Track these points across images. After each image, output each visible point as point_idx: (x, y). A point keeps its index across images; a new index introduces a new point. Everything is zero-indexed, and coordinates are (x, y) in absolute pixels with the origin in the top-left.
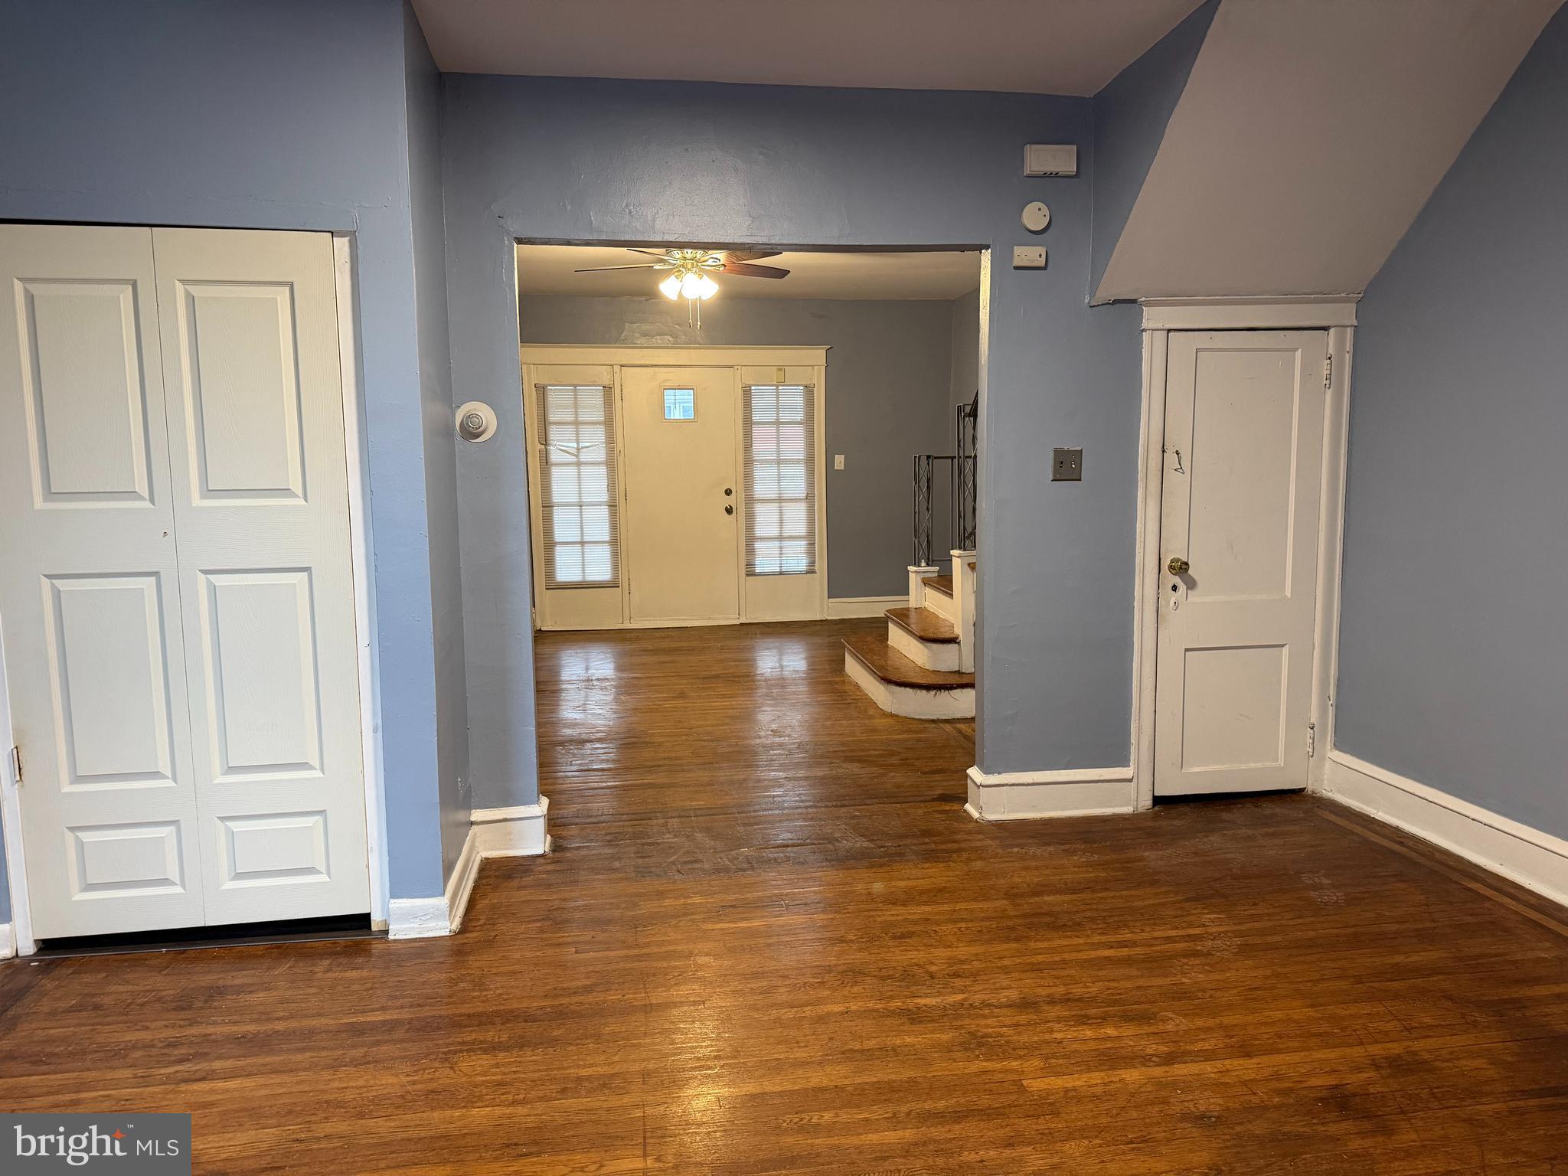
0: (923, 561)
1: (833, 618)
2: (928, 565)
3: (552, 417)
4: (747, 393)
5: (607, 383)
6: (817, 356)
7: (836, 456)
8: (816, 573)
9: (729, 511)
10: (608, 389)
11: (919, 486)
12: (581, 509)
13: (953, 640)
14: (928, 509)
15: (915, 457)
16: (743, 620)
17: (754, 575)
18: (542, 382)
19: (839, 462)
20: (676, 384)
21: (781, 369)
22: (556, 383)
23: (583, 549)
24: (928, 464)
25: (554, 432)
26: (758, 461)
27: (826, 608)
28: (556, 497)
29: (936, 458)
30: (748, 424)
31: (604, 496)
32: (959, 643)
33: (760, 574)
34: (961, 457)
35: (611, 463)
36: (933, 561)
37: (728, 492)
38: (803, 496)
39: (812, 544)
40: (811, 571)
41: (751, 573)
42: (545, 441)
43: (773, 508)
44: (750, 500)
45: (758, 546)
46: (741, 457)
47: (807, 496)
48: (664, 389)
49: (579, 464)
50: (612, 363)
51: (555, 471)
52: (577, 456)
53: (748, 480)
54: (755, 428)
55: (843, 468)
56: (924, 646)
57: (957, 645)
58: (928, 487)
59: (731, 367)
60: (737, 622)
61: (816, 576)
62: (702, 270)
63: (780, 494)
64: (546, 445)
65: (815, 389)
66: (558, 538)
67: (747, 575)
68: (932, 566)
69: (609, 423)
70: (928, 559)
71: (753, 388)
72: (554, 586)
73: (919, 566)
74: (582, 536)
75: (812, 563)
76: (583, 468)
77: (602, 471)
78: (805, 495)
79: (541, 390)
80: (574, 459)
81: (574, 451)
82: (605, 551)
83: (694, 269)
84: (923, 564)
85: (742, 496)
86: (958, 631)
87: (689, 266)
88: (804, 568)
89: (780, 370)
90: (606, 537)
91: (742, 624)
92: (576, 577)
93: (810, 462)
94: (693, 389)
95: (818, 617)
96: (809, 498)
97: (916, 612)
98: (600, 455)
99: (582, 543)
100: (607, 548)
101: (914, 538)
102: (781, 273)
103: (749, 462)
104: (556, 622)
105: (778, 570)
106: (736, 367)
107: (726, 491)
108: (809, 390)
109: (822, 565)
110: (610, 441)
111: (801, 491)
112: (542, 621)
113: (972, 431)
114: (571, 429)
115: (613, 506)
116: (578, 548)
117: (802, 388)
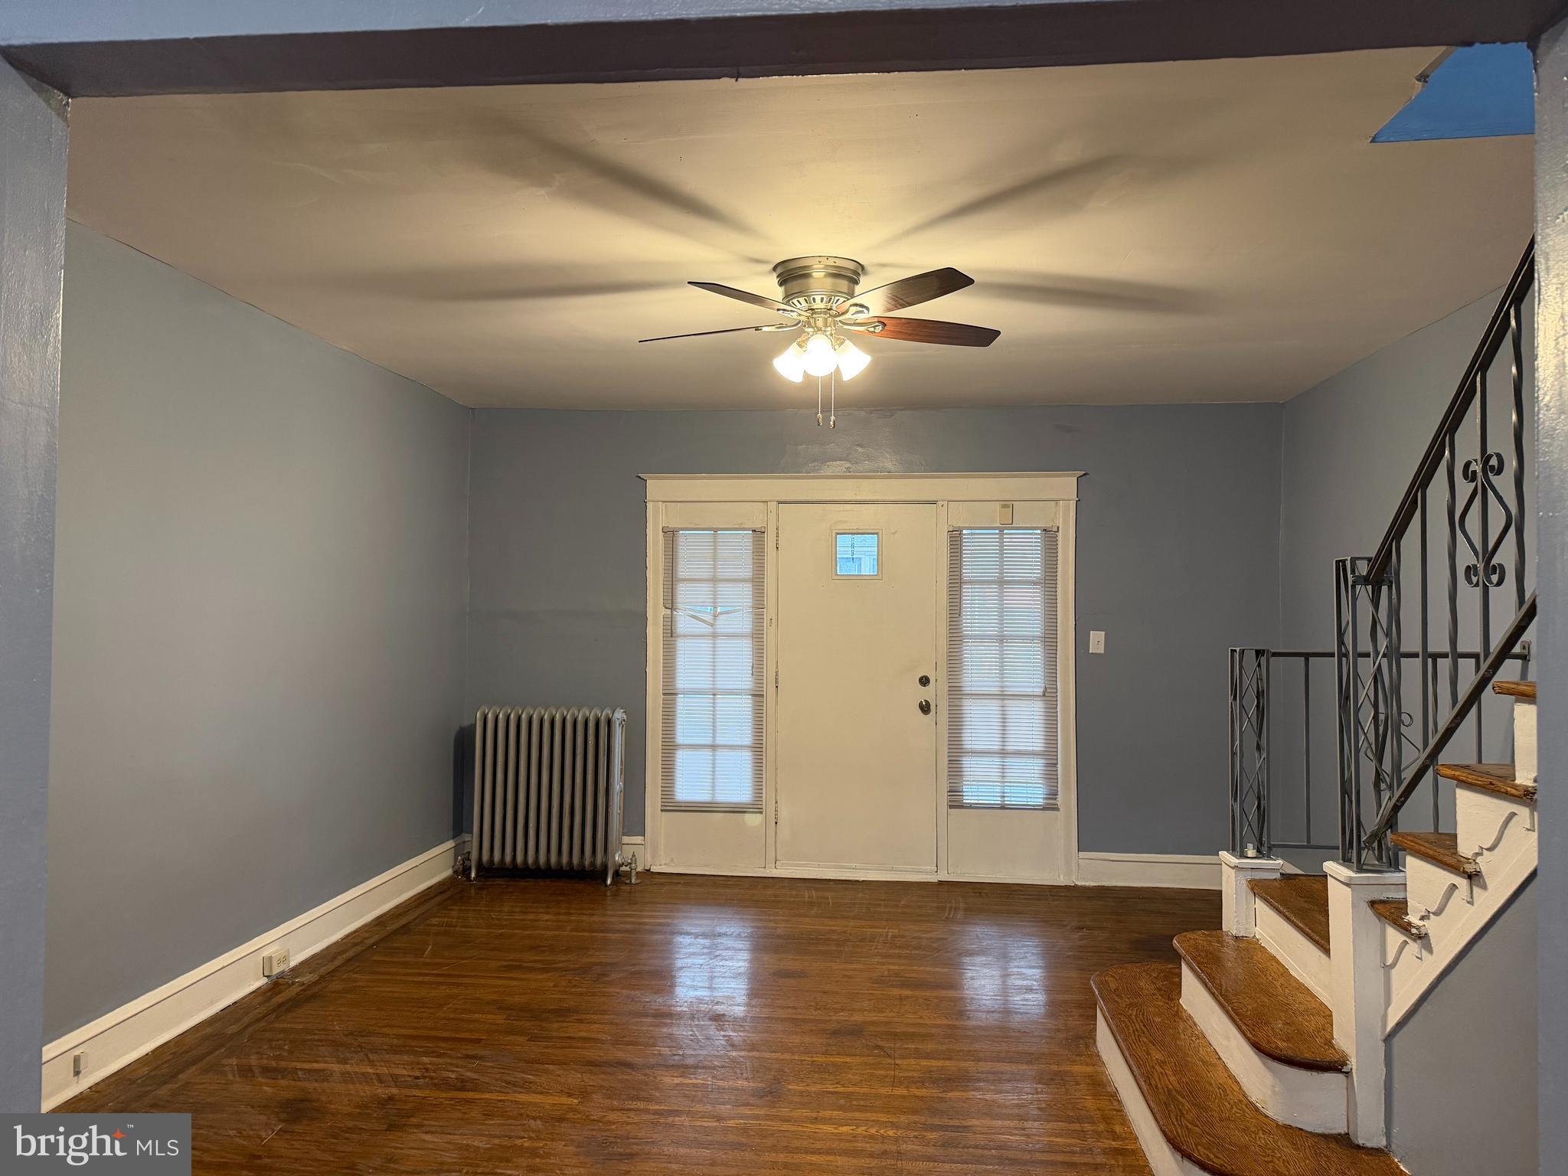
0: (1250, 846)
1: (1087, 884)
2: (1260, 854)
3: (682, 571)
4: (955, 538)
5: (758, 526)
6: (1065, 486)
7: (1091, 632)
8: (1057, 809)
9: (925, 708)
10: (758, 533)
11: (1242, 706)
12: (714, 699)
13: (1336, 1066)
14: (1259, 748)
15: (1233, 651)
16: (943, 876)
17: (962, 807)
18: (672, 525)
19: (1097, 641)
20: (854, 527)
21: (1007, 505)
22: (690, 526)
23: (714, 756)
24: (1259, 665)
25: (683, 592)
26: (970, 637)
27: (1074, 868)
28: (682, 682)
29: (1275, 654)
30: (956, 583)
31: (746, 682)
32: (1348, 1074)
33: (971, 807)
34: (1346, 655)
35: (757, 636)
36: (1270, 848)
37: (924, 681)
38: (1039, 691)
39: (1052, 765)
40: (1050, 807)
41: (956, 803)
42: (671, 604)
43: (993, 707)
44: (956, 693)
45: (969, 764)
46: (943, 629)
47: (1044, 692)
48: (838, 534)
49: (714, 636)
50: (767, 499)
51: (682, 645)
52: (712, 625)
53: (954, 662)
54: (967, 589)
55: (1102, 651)
56: (1264, 1064)
57: (1341, 1076)
58: (1258, 706)
59: (934, 503)
60: (934, 879)
61: (1060, 814)
62: (839, 332)
63: (1002, 687)
64: (672, 609)
65: (1060, 535)
66: (680, 739)
67: (951, 807)
68: (1269, 858)
69: (758, 581)
70: (1261, 842)
71: (964, 532)
72: (671, 806)
73: (1243, 856)
74: (714, 737)
75: (1053, 795)
76: (720, 642)
77: (746, 647)
78: (1042, 690)
79: (670, 534)
80: (708, 629)
81: (709, 618)
82: (745, 760)
83: (829, 329)
84: (1251, 852)
85: (943, 688)
86: (1345, 1038)
87: (820, 323)
88: (1041, 802)
89: (1004, 506)
90: (747, 740)
91: (941, 883)
92: (702, 796)
93: (1050, 640)
94: (877, 534)
95: (1062, 880)
96: (1049, 695)
97: (1238, 949)
98: (743, 622)
99: (714, 747)
100: (747, 756)
101: (1231, 802)
102: (983, 336)
103: (955, 637)
104: (672, 860)
105: (998, 801)
106: (940, 503)
107: (921, 680)
108: (1050, 535)
109: (1068, 798)
110: (759, 605)
111: (1035, 683)
112: (653, 857)
113: (1371, 609)
114: (706, 587)
115: (758, 696)
116: (708, 753)
117: (1039, 532)
